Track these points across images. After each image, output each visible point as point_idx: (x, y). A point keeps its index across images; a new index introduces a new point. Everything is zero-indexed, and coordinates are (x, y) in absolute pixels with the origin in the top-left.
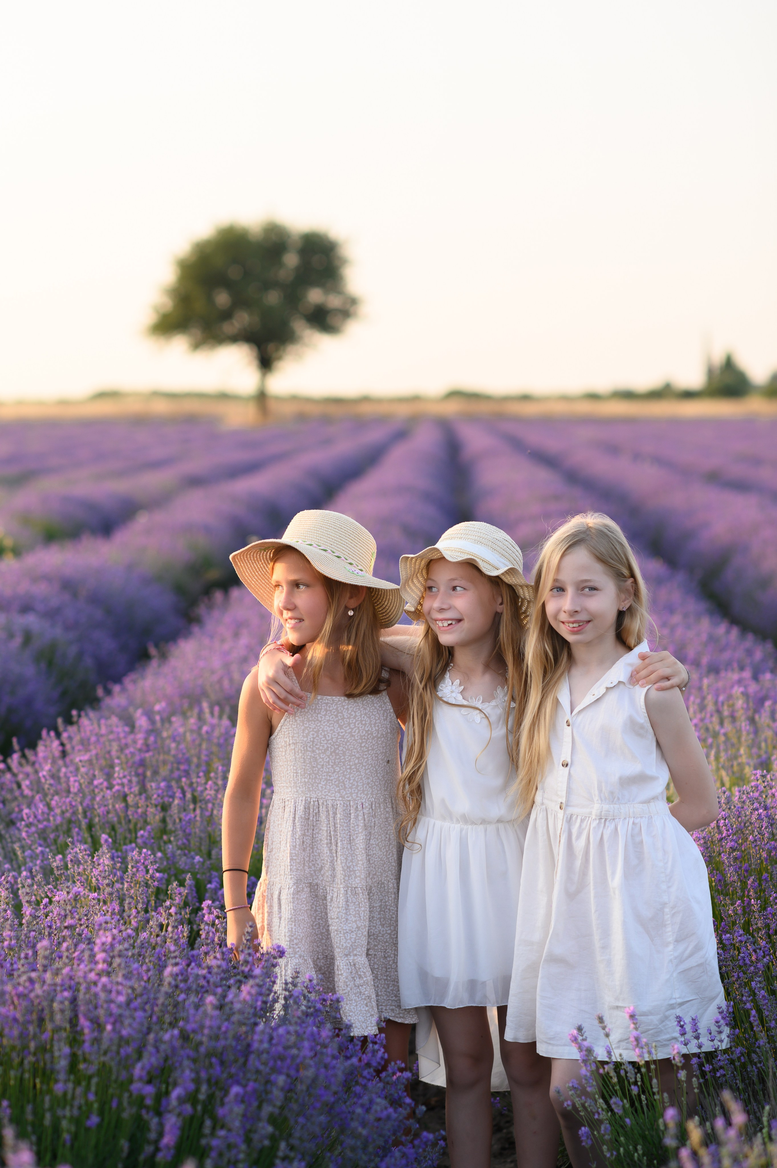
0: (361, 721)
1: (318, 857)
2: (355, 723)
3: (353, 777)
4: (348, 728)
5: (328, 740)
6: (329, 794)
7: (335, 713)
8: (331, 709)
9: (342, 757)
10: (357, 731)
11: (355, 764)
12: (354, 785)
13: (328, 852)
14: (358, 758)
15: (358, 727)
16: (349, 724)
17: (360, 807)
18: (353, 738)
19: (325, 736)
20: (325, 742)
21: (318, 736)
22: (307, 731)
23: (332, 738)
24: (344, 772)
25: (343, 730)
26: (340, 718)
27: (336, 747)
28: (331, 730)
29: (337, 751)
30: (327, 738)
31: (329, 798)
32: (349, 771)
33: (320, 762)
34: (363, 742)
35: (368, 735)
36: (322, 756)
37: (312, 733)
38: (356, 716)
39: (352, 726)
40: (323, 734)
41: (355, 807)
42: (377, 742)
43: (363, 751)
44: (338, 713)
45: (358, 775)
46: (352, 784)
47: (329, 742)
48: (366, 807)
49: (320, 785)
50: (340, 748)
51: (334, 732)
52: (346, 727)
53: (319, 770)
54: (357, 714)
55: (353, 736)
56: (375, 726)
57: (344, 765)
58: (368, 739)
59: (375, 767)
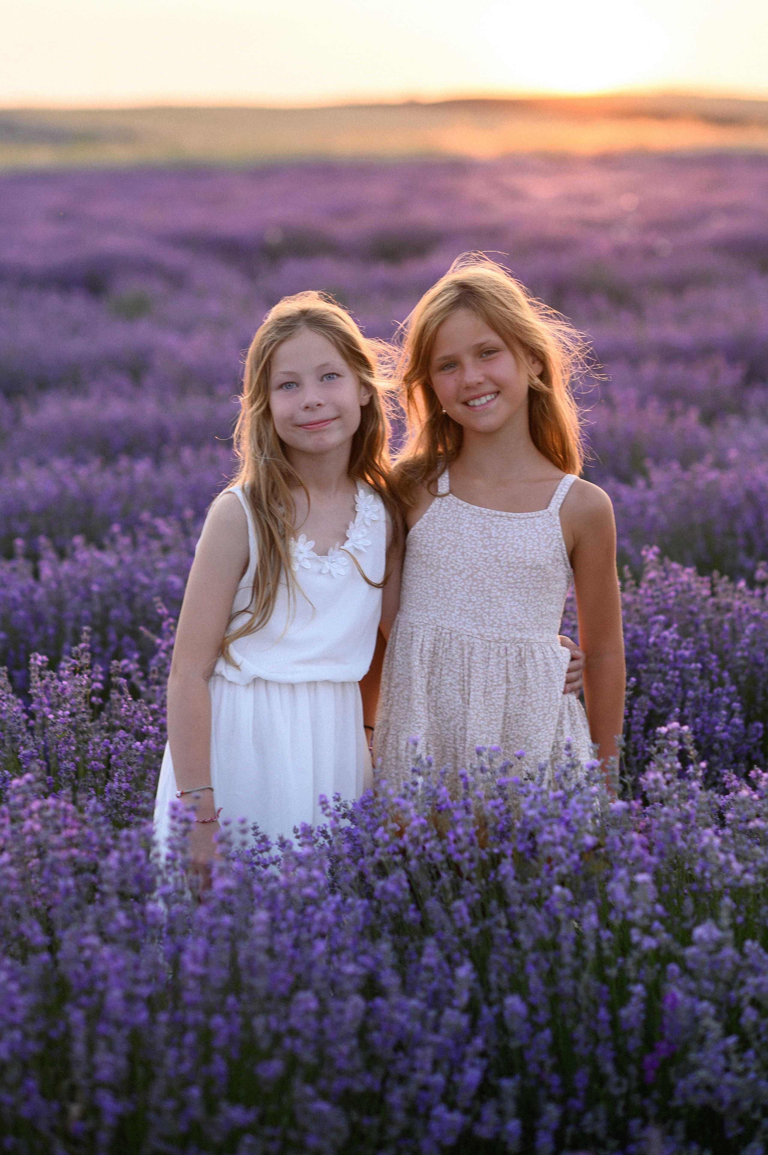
0: (513, 544)
1: (446, 705)
2: (504, 545)
3: (493, 612)
4: (494, 549)
5: (466, 560)
6: (465, 628)
7: (481, 529)
8: (477, 522)
9: (481, 585)
10: (505, 555)
11: (497, 597)
12: (495, 623)
13: (461, 701)
14: (501, 590)
15: (507, 551)
16: (497, 545)
17: (502, 652)
18: (498, 564)
19: (463, 554)
20: (462, 561)
21: (454, 552)
22: (443, 543)
23: (471, 559)
24: (482, 603)
25: (487, 552)
26: (485, 535)
27: (475, 570)
28: (471, 549)
29: (475, 576)
30: (466, 557)
31: (465, 633)
32: (488, 603)
33: (454, 585)
34: (511, 571)
35: (520, 563)
36: (456, 579)
37: (449, 546)
38: (506, 537)
39: (500, 548)
40: (461, 550)
41: (496, 651)
42: (530, 574)
43: (509, 583)
44: (485, 529)
45: (501, 612)
46: (492, 620)
47: (467, 562)
48: (511, 654)
49: (453, 614)
50: (480, 573)
51: (475, 552)
52: (492, 548)
53: (452, 594)
54: (509, 534)
55: (499, 561)
56: (530, 554)
57: (483, 595)
58: (518, 568)
59: (523, 605)
